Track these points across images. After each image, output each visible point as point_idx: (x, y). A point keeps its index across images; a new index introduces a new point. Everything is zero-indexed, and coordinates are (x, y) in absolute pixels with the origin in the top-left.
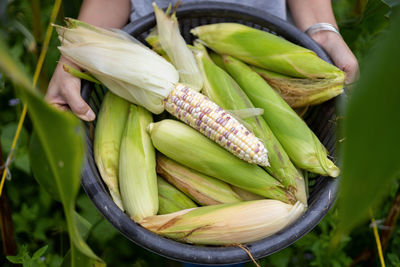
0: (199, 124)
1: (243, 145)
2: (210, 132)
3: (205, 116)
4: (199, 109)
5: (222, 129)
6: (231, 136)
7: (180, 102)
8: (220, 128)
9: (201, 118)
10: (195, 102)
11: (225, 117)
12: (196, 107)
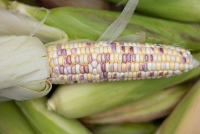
0: (105, 76)
1: (167, 65)
2: (123, 77)
3: (107, 66)
4: (94, 63)
5: (135, 66)
6: (150, 65)
7: (68, 69)
8: (133, 65)
9: (104, 70)
10: (85, 59)
11: (127, 51)
12: (90, 62)
